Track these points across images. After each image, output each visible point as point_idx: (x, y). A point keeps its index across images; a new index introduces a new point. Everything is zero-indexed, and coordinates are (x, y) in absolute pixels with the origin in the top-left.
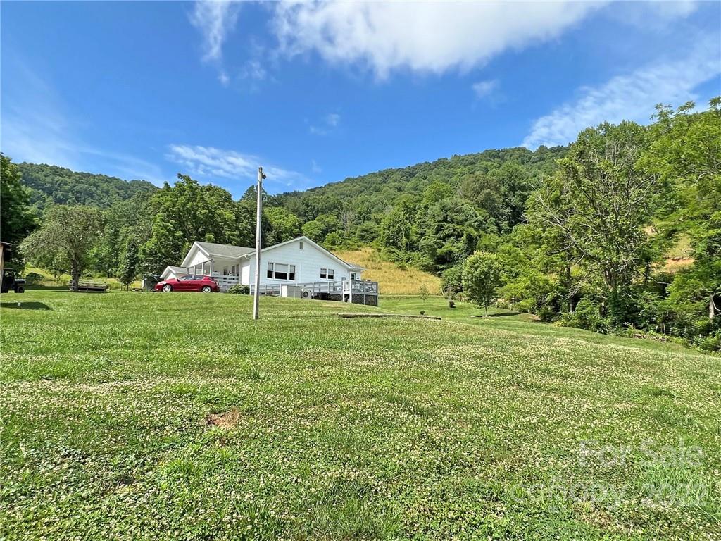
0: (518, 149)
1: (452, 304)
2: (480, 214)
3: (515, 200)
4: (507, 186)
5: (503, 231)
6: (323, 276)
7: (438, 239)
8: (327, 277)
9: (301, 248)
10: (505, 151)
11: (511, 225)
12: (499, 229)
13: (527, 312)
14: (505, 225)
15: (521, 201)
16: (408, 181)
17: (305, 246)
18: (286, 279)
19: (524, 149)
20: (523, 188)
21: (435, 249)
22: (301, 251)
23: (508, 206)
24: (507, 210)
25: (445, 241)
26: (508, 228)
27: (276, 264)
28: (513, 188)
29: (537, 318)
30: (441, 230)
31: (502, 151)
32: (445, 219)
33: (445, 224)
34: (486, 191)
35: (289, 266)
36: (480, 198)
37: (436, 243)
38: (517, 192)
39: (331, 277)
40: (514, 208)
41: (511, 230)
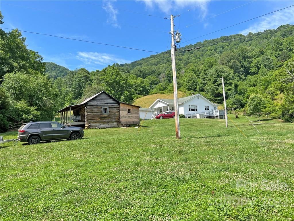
0: (238, 35)
1: (237, 117)
2: (232, 72)
3: (246, 64)
4: (241, 57)
5: (242, 79)
6: (206, 109)
7: (216, 86)
8: (207, 109)
9: (198, 99)
10: (231, 36)
11: (246, 76)
12: (241, 79)
13: (276, 118)
14: (243, 77)
15: (248, 64)
16: (183, 55)
17: (199, 98)
18: (194, 111)
19: (241, 35)
20: (249, 58)
21: (214, 91)
22: (198, 100)
23: (242, 66)
24: (242, 69)
25: (219, 86)
26: (245, 78)
27: (191, 106)
28: (244, 58)
29: (282, 121)
30: (217, 81)
31: (230, 37)
32: (218, 76)
33: (218, 78)
34: (233, 61)
35: (195, 106)
36: (230, 64)
37: (214, 88)
38: (246, 60)
39: (208, 109)
40: (245, 68)
41: (246, 79)
